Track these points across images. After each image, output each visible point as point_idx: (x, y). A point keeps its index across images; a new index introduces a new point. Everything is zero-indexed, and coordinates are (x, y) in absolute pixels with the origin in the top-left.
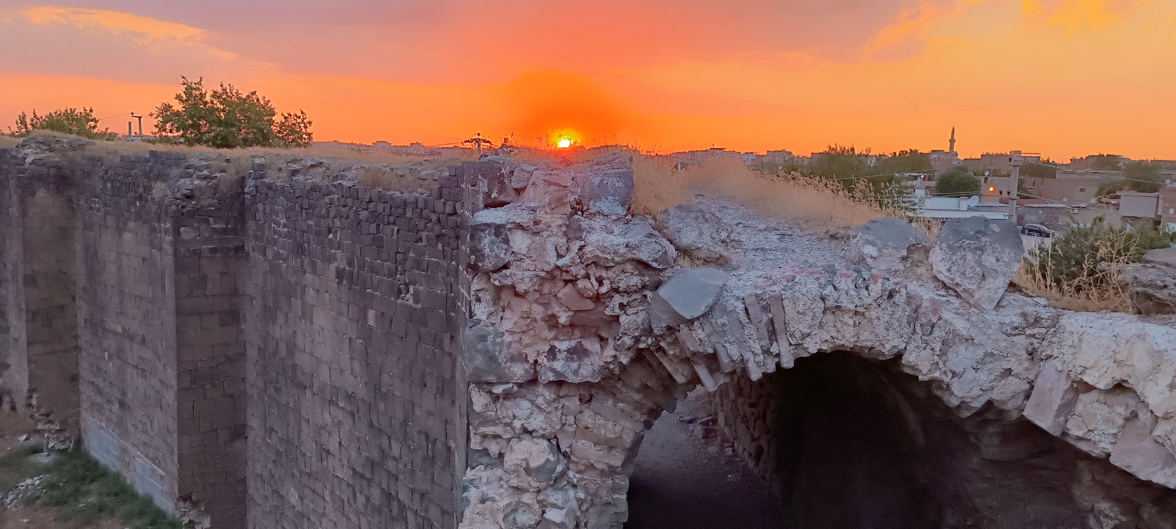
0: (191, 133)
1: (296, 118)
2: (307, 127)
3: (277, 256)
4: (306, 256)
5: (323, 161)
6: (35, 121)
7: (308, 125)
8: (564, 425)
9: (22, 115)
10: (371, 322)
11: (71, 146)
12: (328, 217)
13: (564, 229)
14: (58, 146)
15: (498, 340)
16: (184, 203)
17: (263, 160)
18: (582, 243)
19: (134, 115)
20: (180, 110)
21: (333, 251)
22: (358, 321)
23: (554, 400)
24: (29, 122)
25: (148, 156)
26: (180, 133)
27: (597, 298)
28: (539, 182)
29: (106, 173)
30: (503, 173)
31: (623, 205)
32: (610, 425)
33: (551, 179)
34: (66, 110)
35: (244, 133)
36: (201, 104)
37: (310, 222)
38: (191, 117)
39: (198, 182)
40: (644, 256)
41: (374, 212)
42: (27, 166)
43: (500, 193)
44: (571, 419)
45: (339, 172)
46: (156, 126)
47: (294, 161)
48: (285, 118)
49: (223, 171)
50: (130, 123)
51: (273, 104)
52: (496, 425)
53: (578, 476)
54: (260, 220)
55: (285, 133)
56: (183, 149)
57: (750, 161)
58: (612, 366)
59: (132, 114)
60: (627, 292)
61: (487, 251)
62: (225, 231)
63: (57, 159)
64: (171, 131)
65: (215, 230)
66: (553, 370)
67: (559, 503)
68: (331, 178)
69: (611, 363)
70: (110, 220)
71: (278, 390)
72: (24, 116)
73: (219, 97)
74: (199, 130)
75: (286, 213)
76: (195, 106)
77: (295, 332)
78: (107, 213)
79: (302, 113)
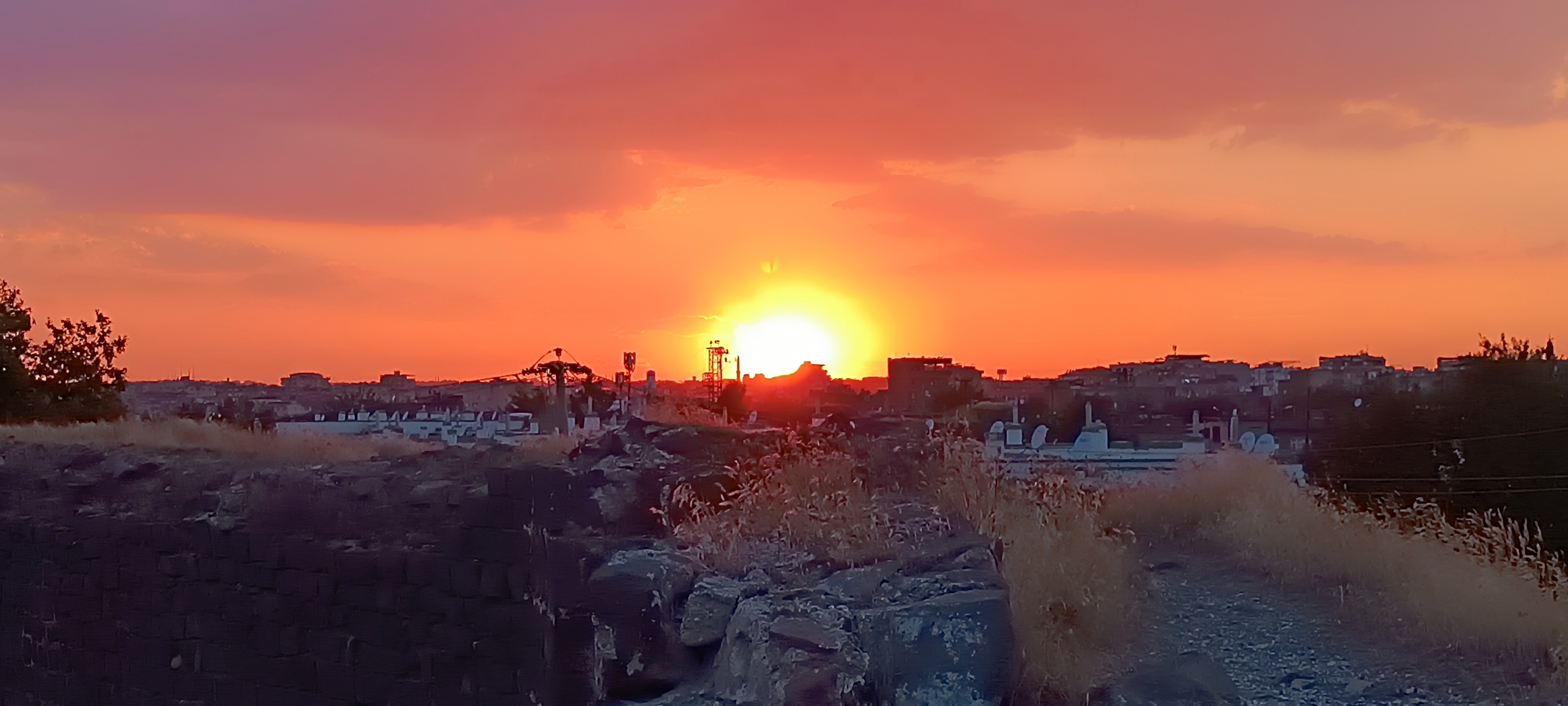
1: (83, 333)
2: (112, 355)
5: (157, 460)
7: (115, 349)
28: (757, 636)
30: (657, 605)
33: (788, 627)
41: (292, 595)
43: (649, 658)
45: (200, 489)
47: (81, 462)
48: (57, 333)
51: (27, 301)
55: (56, 371)
57: (1277, 385)
68: (178, 506)
75: (58, 602)
79: (101, 318)
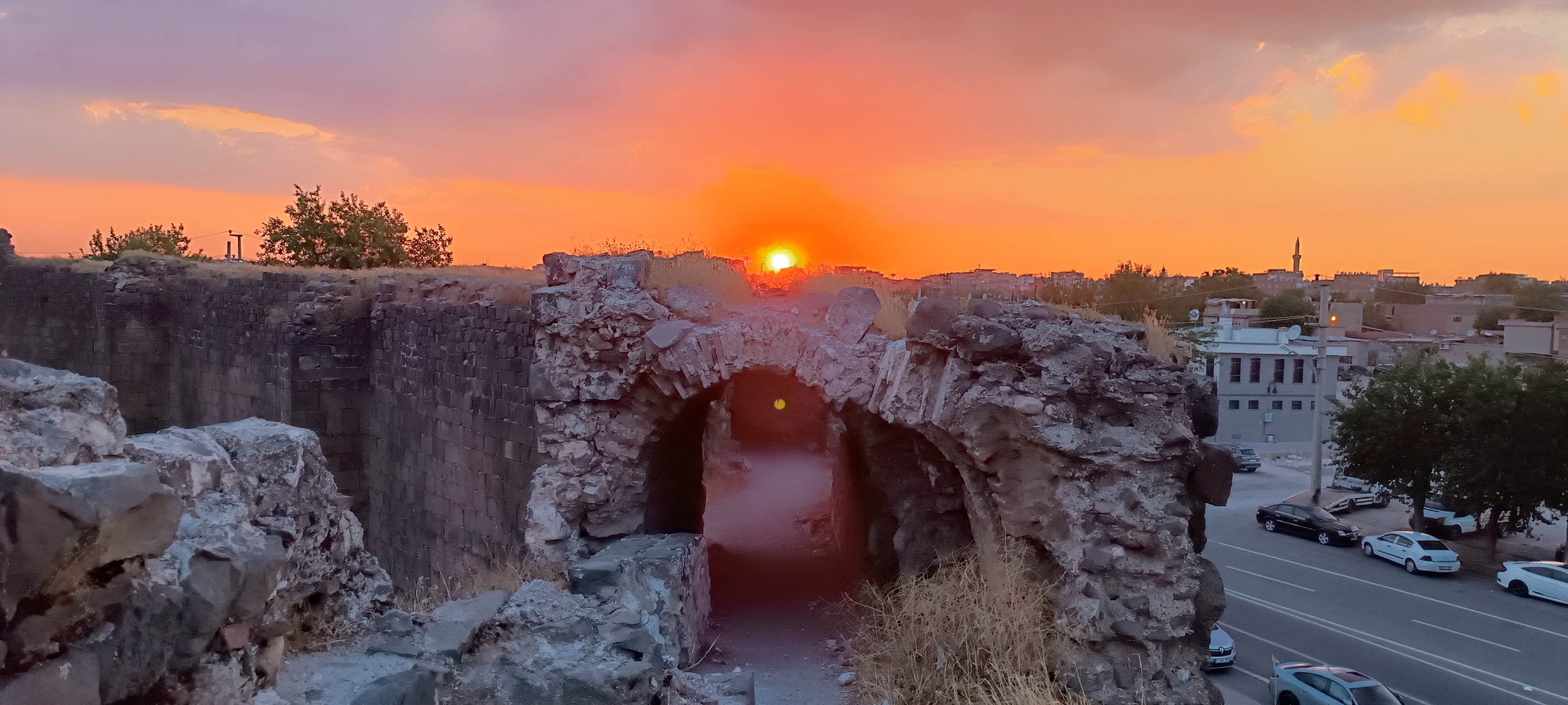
0: (305, 254)
1: (432, 235)
2: (446, 246)
3: (406, 387)
4: (438, 386)
5: (460, 280)
6: (112, 242)
7: (447, 243)
8: (598, 431)
9: (96, 234)
10: (508, 455)
11: (169, 269)
12: (463, 341)
13: (592, 296)
14: (153, 270)
15: (552, 372)
16: (304, 330)
17: (393, 281)
18: (602, 304)
19: (232, 233)
20: (292, 227)
21: (468, 378)
22: (494, 455)
23: (591, 414)
24: (104, 243)
25: (261, 279)
26: (290, 255)
27: (614, 342)
28: (581, 268)
29: (211, 299)
30: (561, 263)
31: (634, 282)
32: (629, 430)
33: (588, 265)
34: (151, 228)
35: (369, 253)
36: (317, 219)
37: (442, 348)
38: (305, 235)
39: (319, 306)
40: (639, 311)
41: (512, 333)
42: (117, 292)
43: (559, 276)
44: (603, 428)
45: (476, 291)
46: (263, 246)
47: (428, 281)
48: (419, 234)
49: (347, 293)
50: (229, 243)
51: (405, 219)
52: (555, 433)
53: (607, 465)
54: (387, 348)
55: (418, 252)
56: (299, 270)
58: (624, 386)
59: (230, 232)
60: (632, 337)
61: (542, 311)
62: (347, 361)
63: (152, 285)
64: (280, 252)
65: (338, 360)
66: (589, 392)
67: (594, 482)
68: (467, 298)
69: (623, 383)
70: (214, 354)
71: (404, 542)
72: (99, 235)
73: (339, 210)
74: (314, 250)
75: (416, 340)
76: (310, 222)
77: (425, 473)
78: (210, 346)
79: (440, 228)
